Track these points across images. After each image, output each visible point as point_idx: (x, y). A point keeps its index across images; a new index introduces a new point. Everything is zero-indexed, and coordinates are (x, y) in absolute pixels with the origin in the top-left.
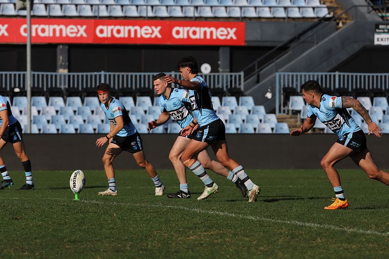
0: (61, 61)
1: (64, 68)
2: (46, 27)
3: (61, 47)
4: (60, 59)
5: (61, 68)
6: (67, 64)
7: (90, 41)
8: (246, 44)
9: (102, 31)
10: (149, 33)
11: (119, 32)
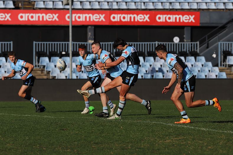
2: (81, 15)
3: (90, 27)
4: (89, 34)
5: (90, 40)
6: (93, 37)
7: (107, 24)
8: (200, 25)
9: (114, 18)
10: (142, 19)
11: (124, 18)
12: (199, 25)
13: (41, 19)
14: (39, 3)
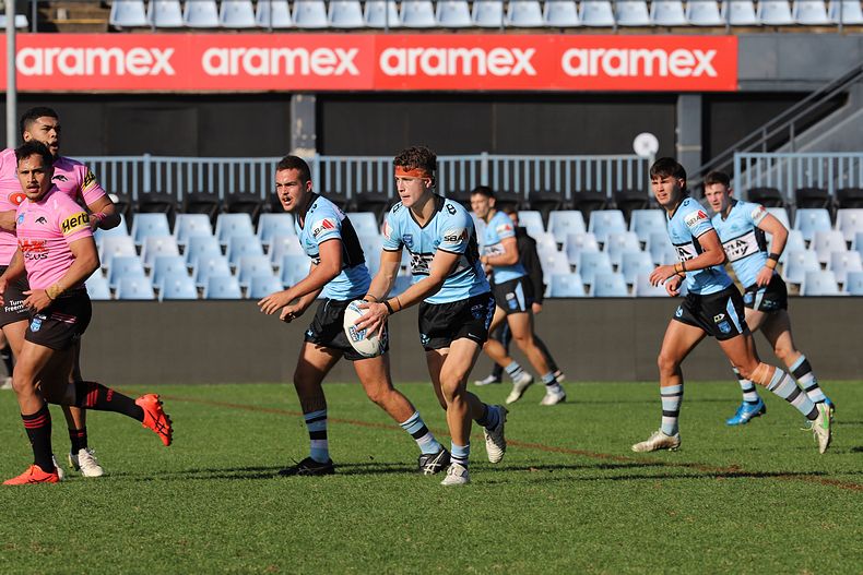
0: (299, 131)
1: (308, 148)
2: (263, 53)
3: (299, 98)
4: (296, 126)
5: (298, 146)
6: (314, 137)
7: (368, 85)
8: (740, 88)
9: (394, 62)
10: (506, 65)
11: (434, 62)
12: (732, 87)
13: (105, 70)
14: (128, 8)
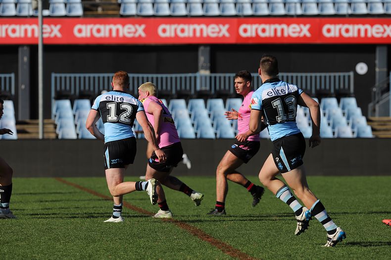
1: (206, 69)
2: (186, 27)
3: (203, 47)
4: (201, 60)
5: (202, 69)
6: (209, 65)
7: (233, 41)
9: (245, 31)
10: (297, 31)
11: (264, 31)
13: (114, 35)
14: (129, 7)
